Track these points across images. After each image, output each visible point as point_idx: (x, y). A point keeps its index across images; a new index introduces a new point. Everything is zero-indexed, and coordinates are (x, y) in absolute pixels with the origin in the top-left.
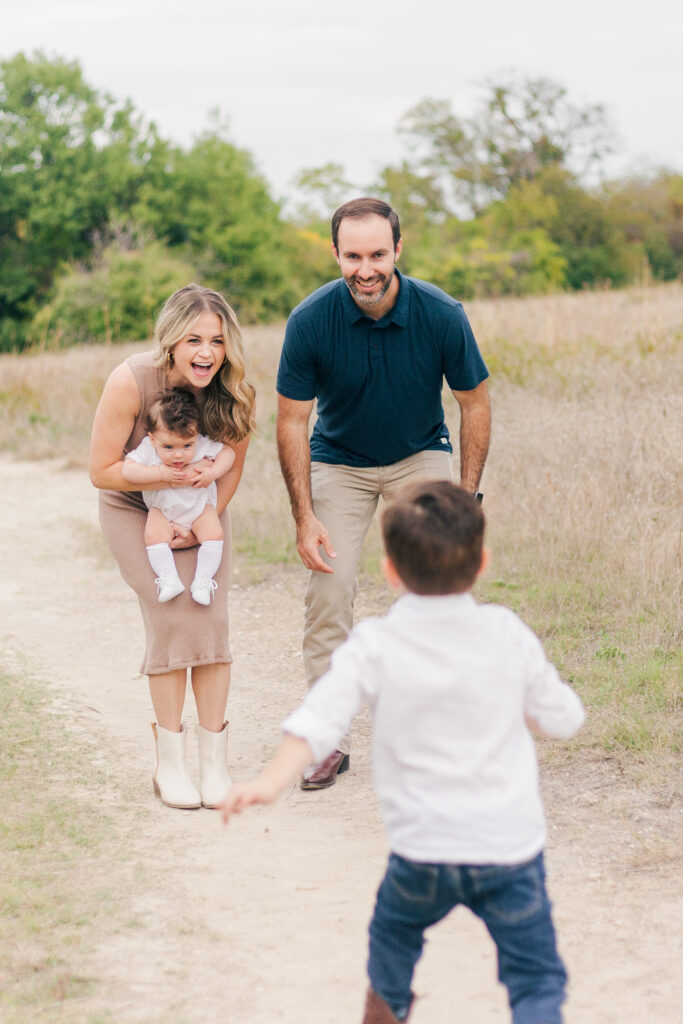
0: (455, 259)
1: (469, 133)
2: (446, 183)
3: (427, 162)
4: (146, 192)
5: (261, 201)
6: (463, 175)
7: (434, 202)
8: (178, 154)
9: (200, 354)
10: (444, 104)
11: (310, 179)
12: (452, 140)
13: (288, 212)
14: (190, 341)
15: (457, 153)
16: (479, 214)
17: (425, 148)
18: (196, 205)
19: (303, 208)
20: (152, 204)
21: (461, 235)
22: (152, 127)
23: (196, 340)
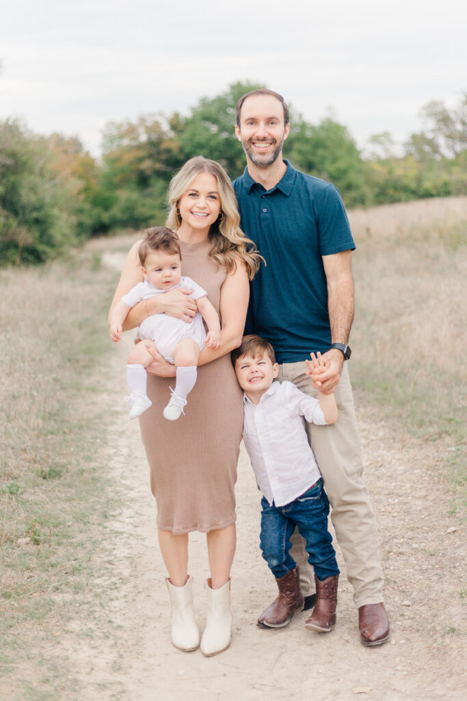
0: (444, 177)
1: (453, 116)
2: (441, 141)
3: (433, 131)
4: (297, 146)
5: (351, 149)
6: (450, 137)
7: (435, 149)
8: (312, 128)
9: (197, 205)
10: (441, 103)
11: (375, 139)
12: (445, 120)
13: (365, 156)
14: (190, 195)
15: (446, 125)
16: (457, 155)
17: (431, 124)
18: (321, 152)
19: (373, 154)
20: (300, 152)
21: (448, 165)
22: (301, 116)
23: (195, 194)
